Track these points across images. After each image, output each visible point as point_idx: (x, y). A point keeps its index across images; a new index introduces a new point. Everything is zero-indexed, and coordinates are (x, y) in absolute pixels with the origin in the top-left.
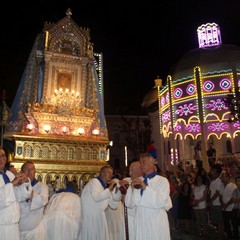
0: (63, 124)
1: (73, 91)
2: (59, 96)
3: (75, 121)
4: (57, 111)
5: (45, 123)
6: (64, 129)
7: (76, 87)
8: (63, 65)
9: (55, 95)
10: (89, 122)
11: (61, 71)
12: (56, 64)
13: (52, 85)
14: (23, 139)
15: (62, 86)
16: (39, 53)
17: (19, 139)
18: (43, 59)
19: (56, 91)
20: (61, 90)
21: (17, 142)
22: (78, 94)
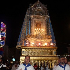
0: (39, 42)
1: (42, 29)
2: (37, 31)
3: (44, 41)
4: (36, 37)
5: (32, 42)
6: (40, 44)
7: (43, 28)
8: (38, 20)
9: (35, 31)
10: (49, 41)
11: (37, 22)
12: (35, 20)
13: (34, 28)
14: (24, 48)
15: (38, 28)
16: (28, 16)
17: (23, 48)
18: (30, 18)
19: (36, 30)
20: (37, 29)
21: (23, 49)
22: (44, 30)
